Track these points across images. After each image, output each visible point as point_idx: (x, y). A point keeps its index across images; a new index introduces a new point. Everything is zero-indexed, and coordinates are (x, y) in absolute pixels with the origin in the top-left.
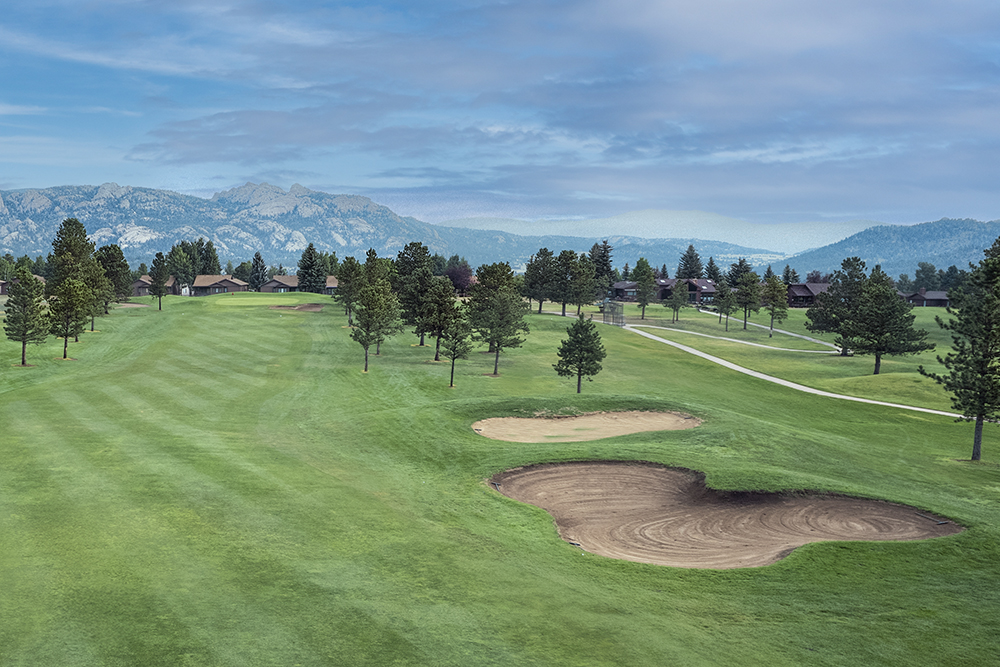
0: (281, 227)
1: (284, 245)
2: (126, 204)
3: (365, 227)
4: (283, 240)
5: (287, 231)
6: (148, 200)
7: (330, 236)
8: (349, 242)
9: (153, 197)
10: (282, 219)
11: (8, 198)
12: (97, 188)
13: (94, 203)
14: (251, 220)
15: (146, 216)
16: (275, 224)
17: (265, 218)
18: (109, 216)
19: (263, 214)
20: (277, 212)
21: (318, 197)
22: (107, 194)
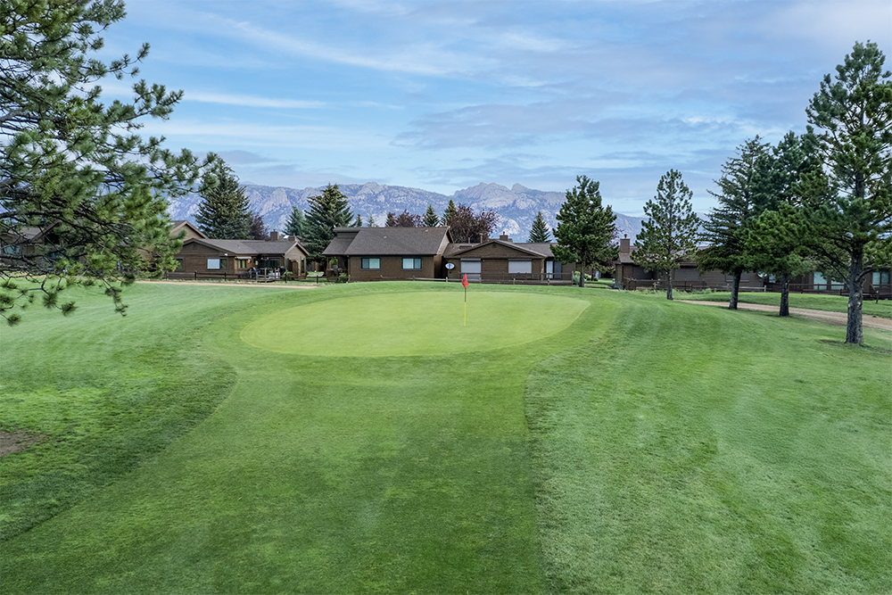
0: (501, 217)
1: (501, 230)
2: (382, 198)
5: (505, 219)
6: (399, 196)
9: (403, 193)
11: (292, 194)
12: (361, 186)
13: (357, 198)
15: (397, 207)
18: (368, 207)
19: (489, 207)
21: (533, 194)
22: (367, 191)
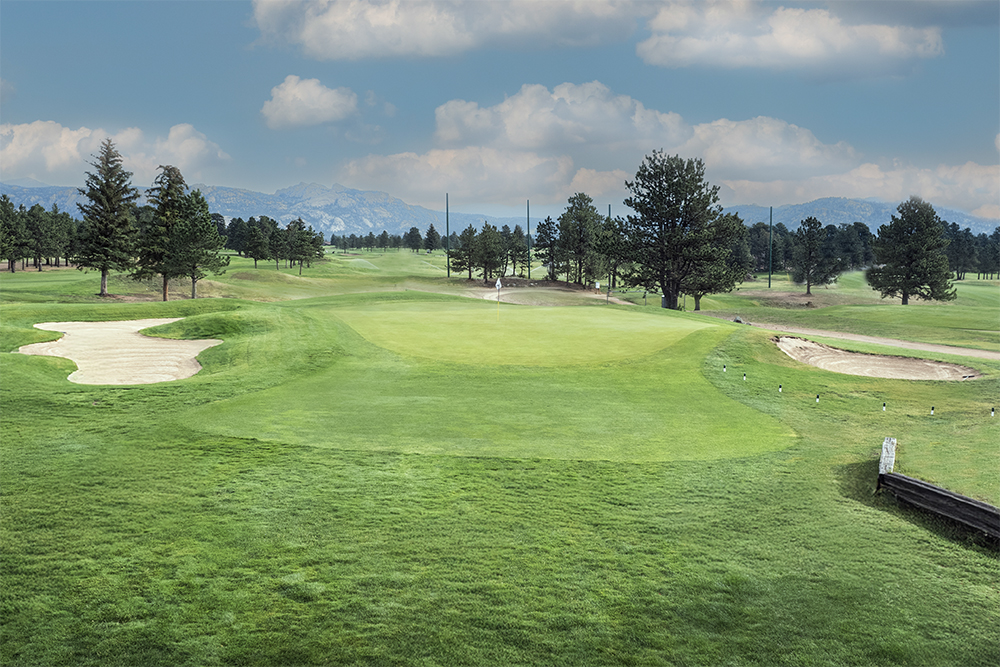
0: (327, 215)
1: (329, 227)
3: (385, 214)
4: (328, 224)
5: (331, 217)
7: (362, 221)
8: (375, 225)
9: (232, 194)
10: (327, 209)
14: (305, 210)
15: (228, 208)
16: (322, 213)
17: (315, 208)
19: (313, 205)
20: (323, 204)
21: (353, 193)
